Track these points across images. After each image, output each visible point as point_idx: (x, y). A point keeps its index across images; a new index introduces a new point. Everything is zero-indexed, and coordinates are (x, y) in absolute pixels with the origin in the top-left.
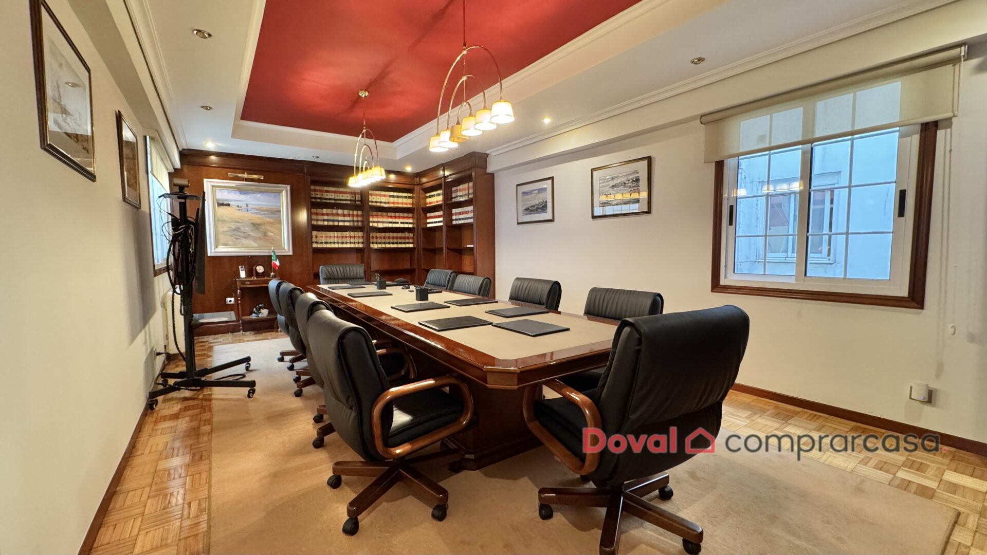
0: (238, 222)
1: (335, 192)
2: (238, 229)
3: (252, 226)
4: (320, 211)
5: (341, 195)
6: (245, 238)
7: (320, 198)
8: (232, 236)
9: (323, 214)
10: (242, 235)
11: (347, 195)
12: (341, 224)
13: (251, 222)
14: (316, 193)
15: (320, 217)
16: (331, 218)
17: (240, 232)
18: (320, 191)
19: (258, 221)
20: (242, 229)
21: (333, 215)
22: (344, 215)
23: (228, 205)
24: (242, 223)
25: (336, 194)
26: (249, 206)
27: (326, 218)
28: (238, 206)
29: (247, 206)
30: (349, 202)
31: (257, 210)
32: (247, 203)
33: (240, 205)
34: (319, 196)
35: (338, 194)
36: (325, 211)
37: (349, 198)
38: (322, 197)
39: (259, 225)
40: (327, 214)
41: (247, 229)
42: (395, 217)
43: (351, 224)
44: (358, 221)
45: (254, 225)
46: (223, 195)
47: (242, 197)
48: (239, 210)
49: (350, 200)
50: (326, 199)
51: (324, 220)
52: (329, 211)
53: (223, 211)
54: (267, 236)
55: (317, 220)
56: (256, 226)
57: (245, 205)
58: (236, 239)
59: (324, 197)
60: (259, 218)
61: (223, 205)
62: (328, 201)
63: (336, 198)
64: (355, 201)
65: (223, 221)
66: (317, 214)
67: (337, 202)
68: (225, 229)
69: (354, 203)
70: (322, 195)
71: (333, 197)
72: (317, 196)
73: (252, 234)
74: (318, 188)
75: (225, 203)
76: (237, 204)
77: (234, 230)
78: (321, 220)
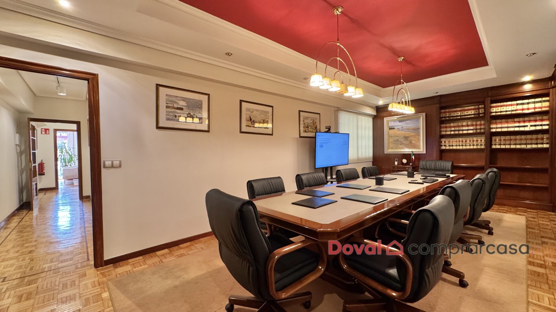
0: (398, 137)
1: (460, 111)
2: (397, 140)
3: (404, 138)
4: (448, 125)
5: (466, 112)
6: (401, 144)
7: (449, 117)
8: (395, 144)
9: (451, 127)
10: (400, 143)
11: (470, 111)
12: (465, 132)
13: (404, 136)
14: (446, 114)
15: (448, 129)
16: (457, 129)
17: (399, 142)
18: (449, 112)
19: (407, 135)
20: (400, 140)
21: (459, 126)
22: (468, 126)
23: (394, 128)
24: (399, 137)
25: (462, 112)
26: (403, 128)
27: (453, 129)
28: (398, 129)
29: (402, 127)
30: (473, 116)
31: (407, 129)
32: (403, 126)
33: (399, 128)
34: (448, 116)
35: (463, 112)
36: (452, 125)
37: (473, 113)
38: (450, 115)
39: (408, 137)
40: (454, 127)
41: (402, 140)
42: (524, 122)
43: (474, 131)
44: (481, 129)
45: (405, 137)
46: (391, 124)
47: (400, 124)
48: (398, 130)
49: (474, 114)
50: (453, 117)
51: (451, 131)
52: (456, 124)
53: (391, 132)
54: (412, 143)
55: (446, 131)
56: (406, 138)
57: (401, 128)
58: (397, 145)
59: (451, 115)
60: (408, 134)
61: (391, 129)
62: (455, 118)
63: (462, 114)
64: (479, 114)
65: (392, 137)
66: (446, 127)
67: (462, 117)
68: (392, 141)
69: (477, 116)
70: (450, 114)
71: (459, 114)
72: (446, 116)
73: (404, 142)
74: (447, 110)
75: (392, 128)
76: (398, 128)
77: (396, 141)
78: (449, 131)
